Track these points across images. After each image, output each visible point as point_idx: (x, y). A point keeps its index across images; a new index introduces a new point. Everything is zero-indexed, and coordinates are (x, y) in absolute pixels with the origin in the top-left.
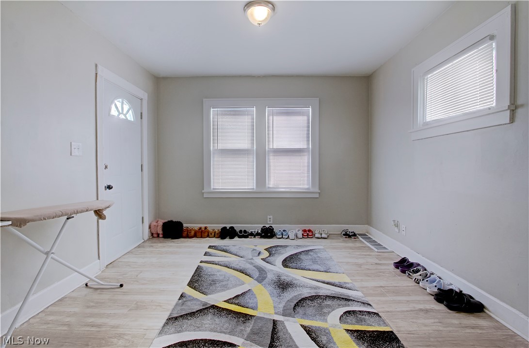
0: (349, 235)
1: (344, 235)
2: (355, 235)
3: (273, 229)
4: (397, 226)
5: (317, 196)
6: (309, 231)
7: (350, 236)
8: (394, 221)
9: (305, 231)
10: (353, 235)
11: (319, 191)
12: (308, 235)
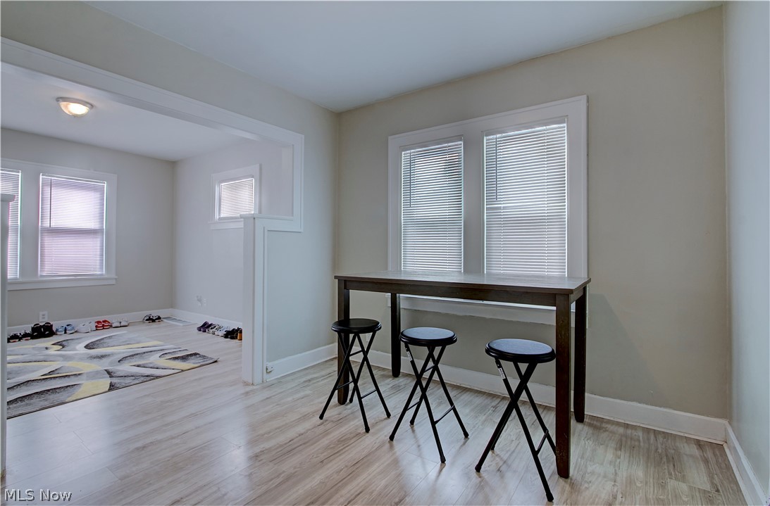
0: (151, 320)
1: (147, 320)
2: (159, 318)
3: (52, 326)
4: (199, 300)
5: (114, 282)
6: (105, 321)
7: (154, 321)
8: (198, 297)
9: (98, 322)
10: (156, 319)
11: (117, 277)
12: (103, 326)
